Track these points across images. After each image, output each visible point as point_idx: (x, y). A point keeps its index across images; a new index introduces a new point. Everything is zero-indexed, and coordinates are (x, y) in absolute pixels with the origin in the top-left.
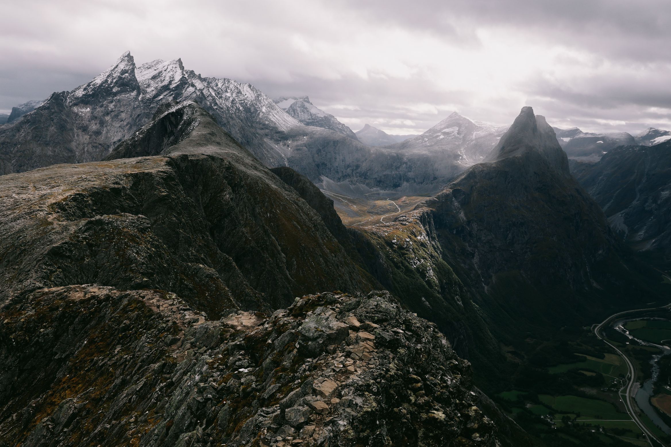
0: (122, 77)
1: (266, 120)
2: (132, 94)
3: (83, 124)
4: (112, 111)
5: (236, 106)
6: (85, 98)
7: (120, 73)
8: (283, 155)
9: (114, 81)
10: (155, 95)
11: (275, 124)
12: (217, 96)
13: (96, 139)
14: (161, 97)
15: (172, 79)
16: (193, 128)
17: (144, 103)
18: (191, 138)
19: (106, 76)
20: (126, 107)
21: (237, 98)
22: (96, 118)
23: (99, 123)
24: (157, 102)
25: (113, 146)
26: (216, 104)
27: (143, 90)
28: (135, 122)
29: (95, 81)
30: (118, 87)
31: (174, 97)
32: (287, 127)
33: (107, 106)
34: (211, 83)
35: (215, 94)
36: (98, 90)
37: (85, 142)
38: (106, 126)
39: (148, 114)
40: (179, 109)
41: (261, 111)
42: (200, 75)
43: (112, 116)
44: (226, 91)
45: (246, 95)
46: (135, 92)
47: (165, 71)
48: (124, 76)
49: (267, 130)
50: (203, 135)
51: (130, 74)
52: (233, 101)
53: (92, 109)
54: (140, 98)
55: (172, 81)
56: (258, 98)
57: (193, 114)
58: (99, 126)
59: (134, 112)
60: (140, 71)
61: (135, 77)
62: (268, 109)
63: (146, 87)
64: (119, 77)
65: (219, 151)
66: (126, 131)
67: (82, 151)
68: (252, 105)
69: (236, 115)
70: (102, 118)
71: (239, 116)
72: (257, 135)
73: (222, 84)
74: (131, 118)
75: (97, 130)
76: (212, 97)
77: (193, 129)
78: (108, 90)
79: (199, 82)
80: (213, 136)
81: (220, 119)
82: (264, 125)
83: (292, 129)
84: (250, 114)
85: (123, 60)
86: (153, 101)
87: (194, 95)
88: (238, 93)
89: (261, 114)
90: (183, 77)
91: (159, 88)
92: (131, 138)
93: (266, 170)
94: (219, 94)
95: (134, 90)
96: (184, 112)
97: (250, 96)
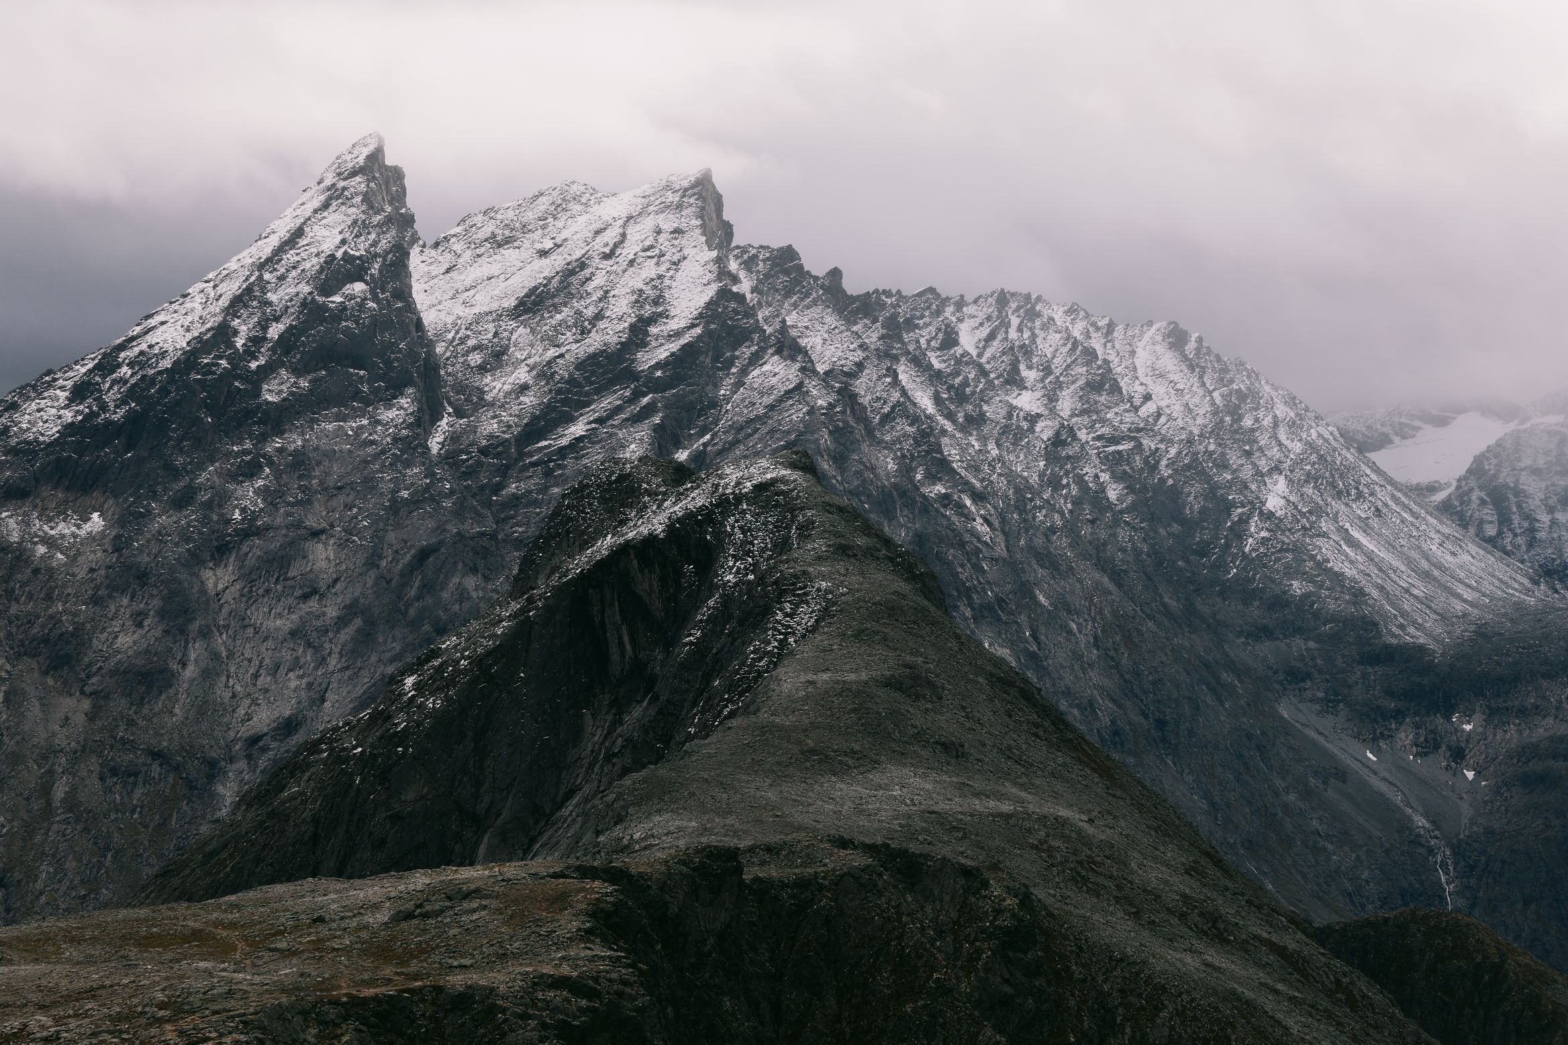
0: (324, 308)
1: (1292, 572)
2: (389, 415)
3: (55, 620)
4: (249, 530)
5: (1080, 480)
6: (81, 449)
7: (314, 278)
8: (1421, 822)
9: (274, 331)
10: (535, 419)
11: (1359, 595)
12: (950, 416)
13: (131, 723)
14: (578, 429)
15: (648, 310)
16: (783, 644)
17: (466, 475)
18: (764, 716)
19: (224, 302)
20: (341, 499)
21: (1085, 420)
22: (142, 576)
23: (162, 614)
24: (549, 465)
25: (242, 764)
26: (941, 468)
27: (460, 388)
28: (399, 598)
29: (151, 338)
30: (297, 372)
31: (657, 429)
32: (1443, 617)
33: (222, 499)
34: (910, 325)
35: (937, 400)
36: (164, 391)
37: (61, 741)
38: (205, 634)
39: (485, 542)
40: (690, 515)
41: (1256, 506)
42: (835, 273)
43: (251, 561)
44: (1014, 380)
45: (1147, 397)
46: (403, 401)
47: (606, 257)
48: (337, 299)
49: (1299, 644)
50: (845, 689)
51: (376, 286)
52: (1057, 442)
53: (122, 522)
54: (435, 443)
55: (652, 320)
56: (1238, 419)
57: (782, 546)
58: (158, 632)
59: (391, 537)
60: (446, 260)
61: (410, 307)
62: (1309, 490)
63: (482, 369)
64: (304, 304)
65: (955, 805)
66: (333, 662)
67: (36, 806)
68: (1192, 468)
69: (1076, 542)
70: (183, 575)
71: (1100, 546)
72: (1227, 677)
73: (984, 332)
74: (373, 574)
75: (139, 662)
76: (915, 420)
77: (782, 654)
78: (233, 394)
79: (831, 320)
80: (918, 697)
81: (964, 573)
82: (1280, 602)
83: (1482, 633)
84: (1176, 528)
85: (334, 196)
86: (522, 455)
87: (796, 414)
88: (1094, 386)
89: (1257, 530)
90: (724, 294)
91: (562, 370)
92: (365, 714)
93: (1292, 941)
94: (960, 397)
95: (396, 389)
96: (720, 535)
97: (1177, 411)
